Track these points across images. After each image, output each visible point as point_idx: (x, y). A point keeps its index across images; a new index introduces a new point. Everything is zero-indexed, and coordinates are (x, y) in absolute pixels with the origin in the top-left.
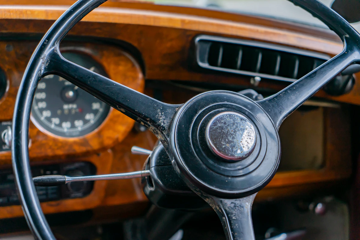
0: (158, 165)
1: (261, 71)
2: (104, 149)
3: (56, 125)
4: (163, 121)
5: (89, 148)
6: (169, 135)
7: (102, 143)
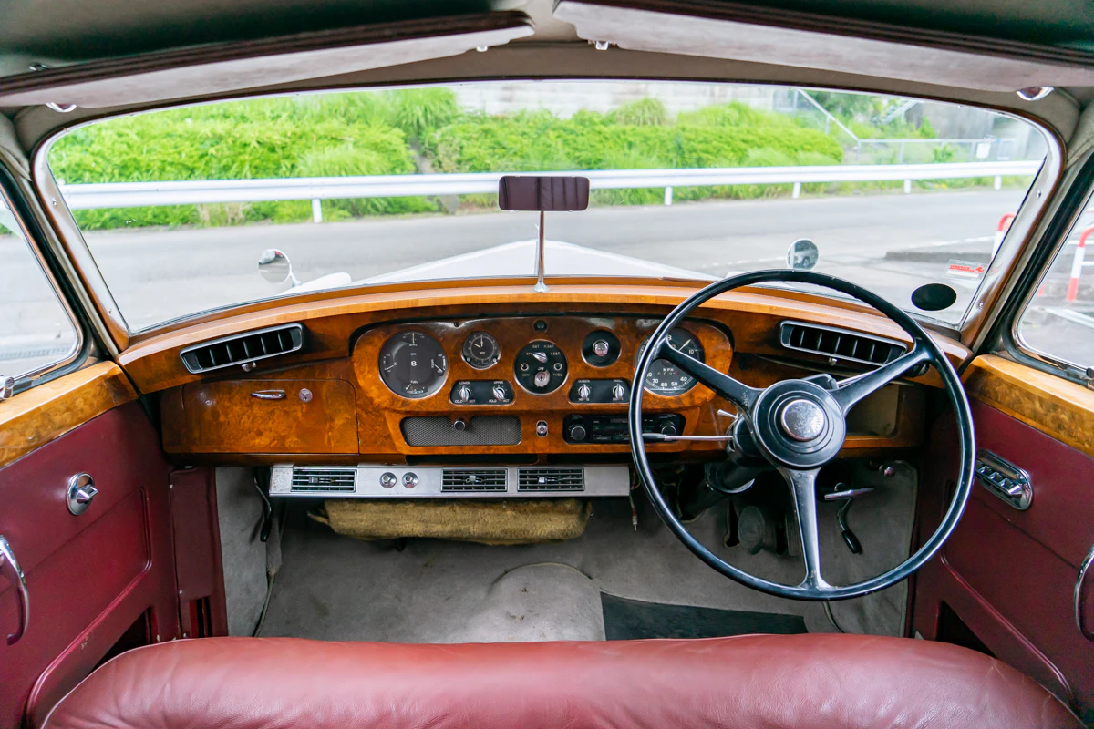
0: (739, 433)
1: (838, 353)
2: (693, 407)
3: (656, 384)
4: (747, 403)
5: (681, 406)
6: (751, 413)
7: (692, 402)
